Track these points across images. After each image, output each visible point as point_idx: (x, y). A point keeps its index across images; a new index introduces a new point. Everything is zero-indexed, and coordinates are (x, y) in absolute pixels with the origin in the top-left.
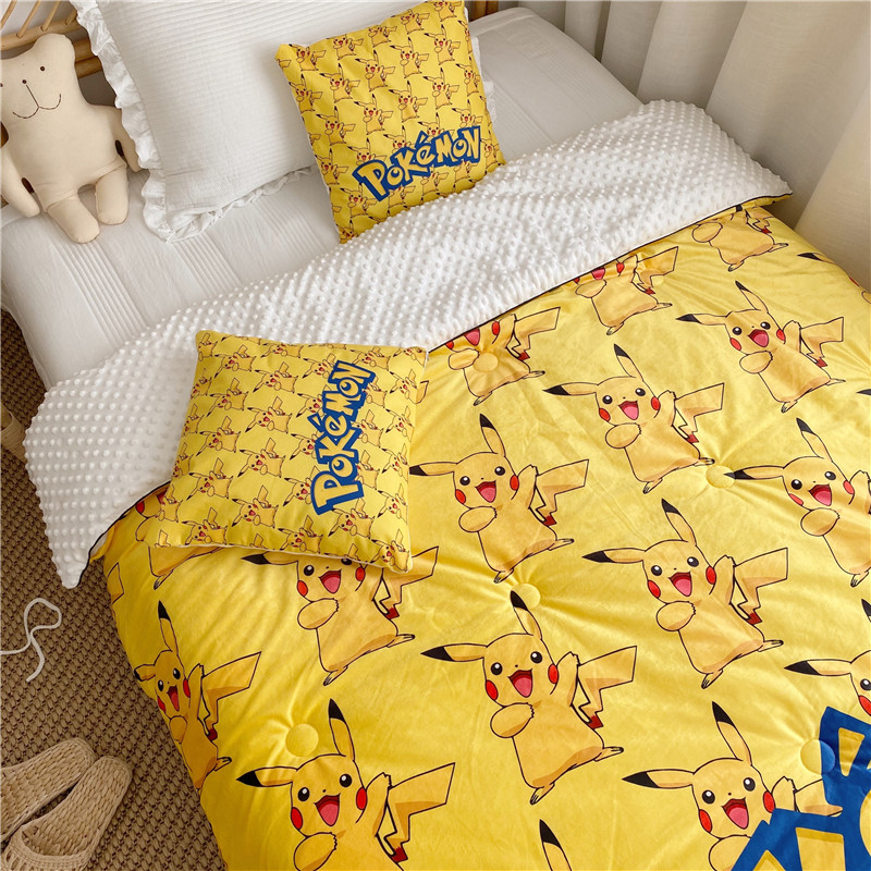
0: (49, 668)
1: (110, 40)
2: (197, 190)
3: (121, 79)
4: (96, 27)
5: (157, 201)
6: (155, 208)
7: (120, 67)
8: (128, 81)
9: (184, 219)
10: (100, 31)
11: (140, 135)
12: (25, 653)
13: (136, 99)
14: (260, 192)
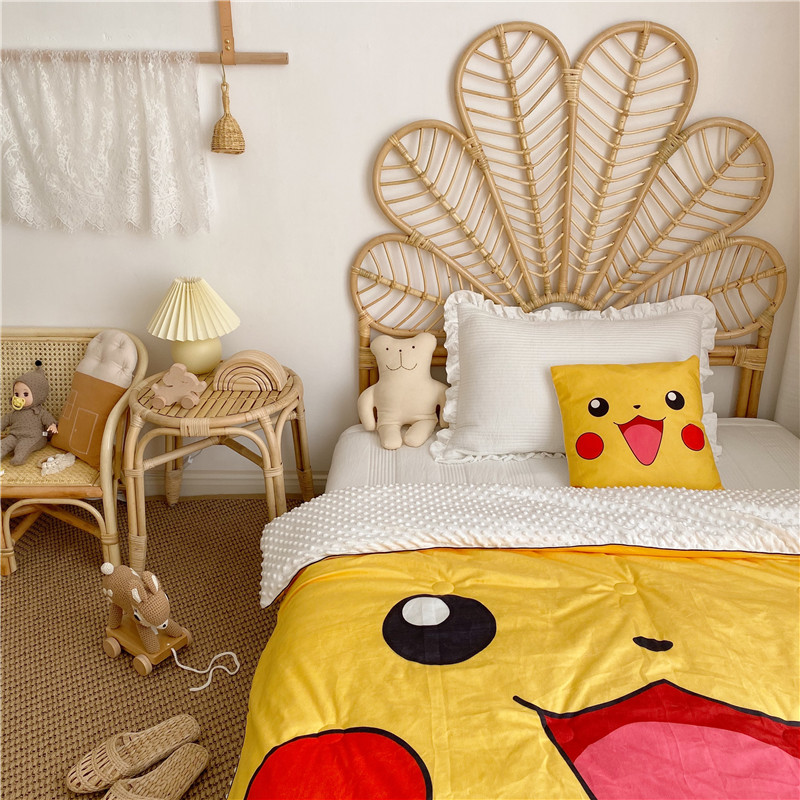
0: (207, 691)
1: (457, 342)
2: (471, 438)
3: (453, 364)
5: (443, 441)
6: (440, 444)
7: (456, 357)
8: (457, 365)
9: (455, 454)
10: (454, 335)
11: (451, 399)
14: (512, 456)
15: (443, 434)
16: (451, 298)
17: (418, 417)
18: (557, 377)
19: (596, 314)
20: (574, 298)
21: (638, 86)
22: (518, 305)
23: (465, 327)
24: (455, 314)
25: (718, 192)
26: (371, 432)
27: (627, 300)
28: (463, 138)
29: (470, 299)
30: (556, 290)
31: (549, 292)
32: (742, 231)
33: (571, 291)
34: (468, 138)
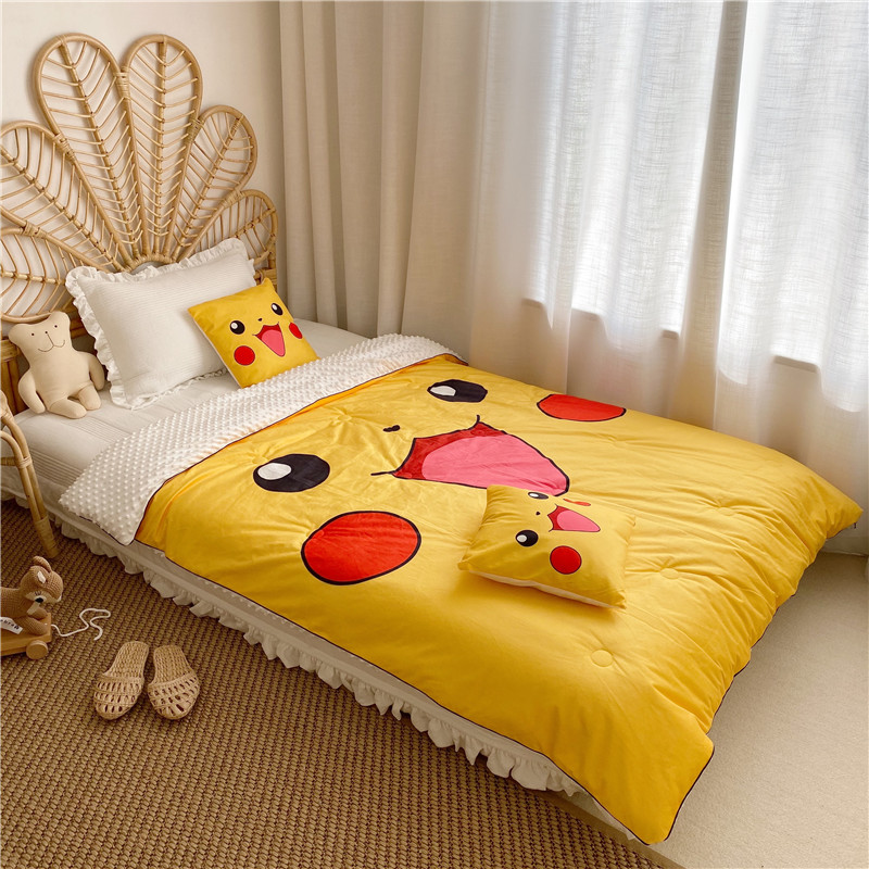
1: (92, 312)
2: (147, 383)
4: (84, 306)
5: (118, 395)
6: (119, 398)
7: (97, 325)
8: (101, 331)
9: (139, 400)
10: (85, 308)
11: (108, 360)
12: (86, 631)
13: (105, 342)
15: (114, 390)
16: (69, 277)
17: (81, 386)
18: (196, 315)
19: (178, 266)
20: (157, 257)
21: (167, 84)
22: (119, 271)
23: (93, 299)
24: (79, 289)
25: (229, 160)
26: (42, 414)
27: (191, 251)
28: (53, 135)
29: (85, 274)
30: (144, 253)
31: (139, 255)
32: (248, 187)
33: (154, 252)
34: (56, 135)
